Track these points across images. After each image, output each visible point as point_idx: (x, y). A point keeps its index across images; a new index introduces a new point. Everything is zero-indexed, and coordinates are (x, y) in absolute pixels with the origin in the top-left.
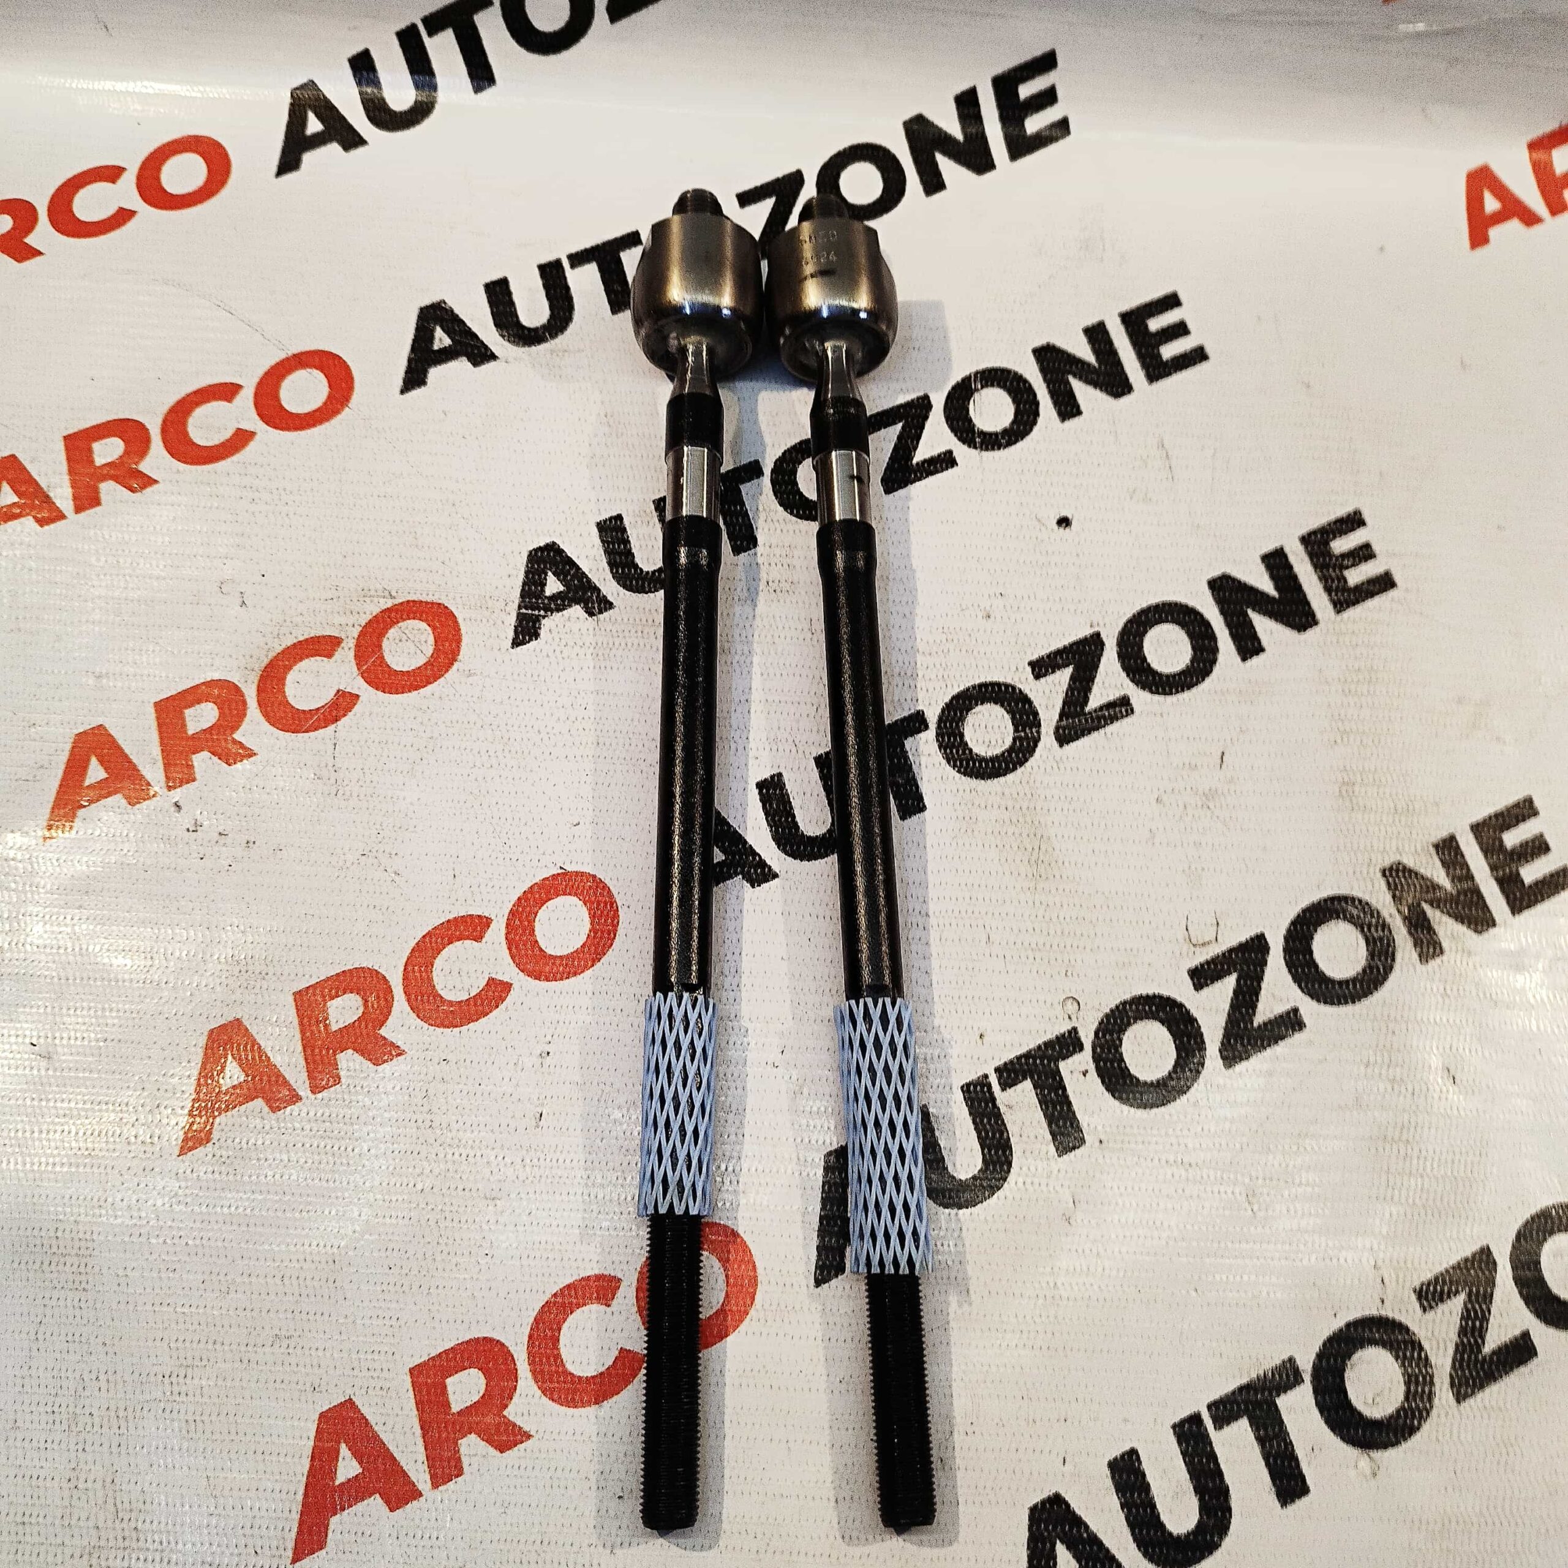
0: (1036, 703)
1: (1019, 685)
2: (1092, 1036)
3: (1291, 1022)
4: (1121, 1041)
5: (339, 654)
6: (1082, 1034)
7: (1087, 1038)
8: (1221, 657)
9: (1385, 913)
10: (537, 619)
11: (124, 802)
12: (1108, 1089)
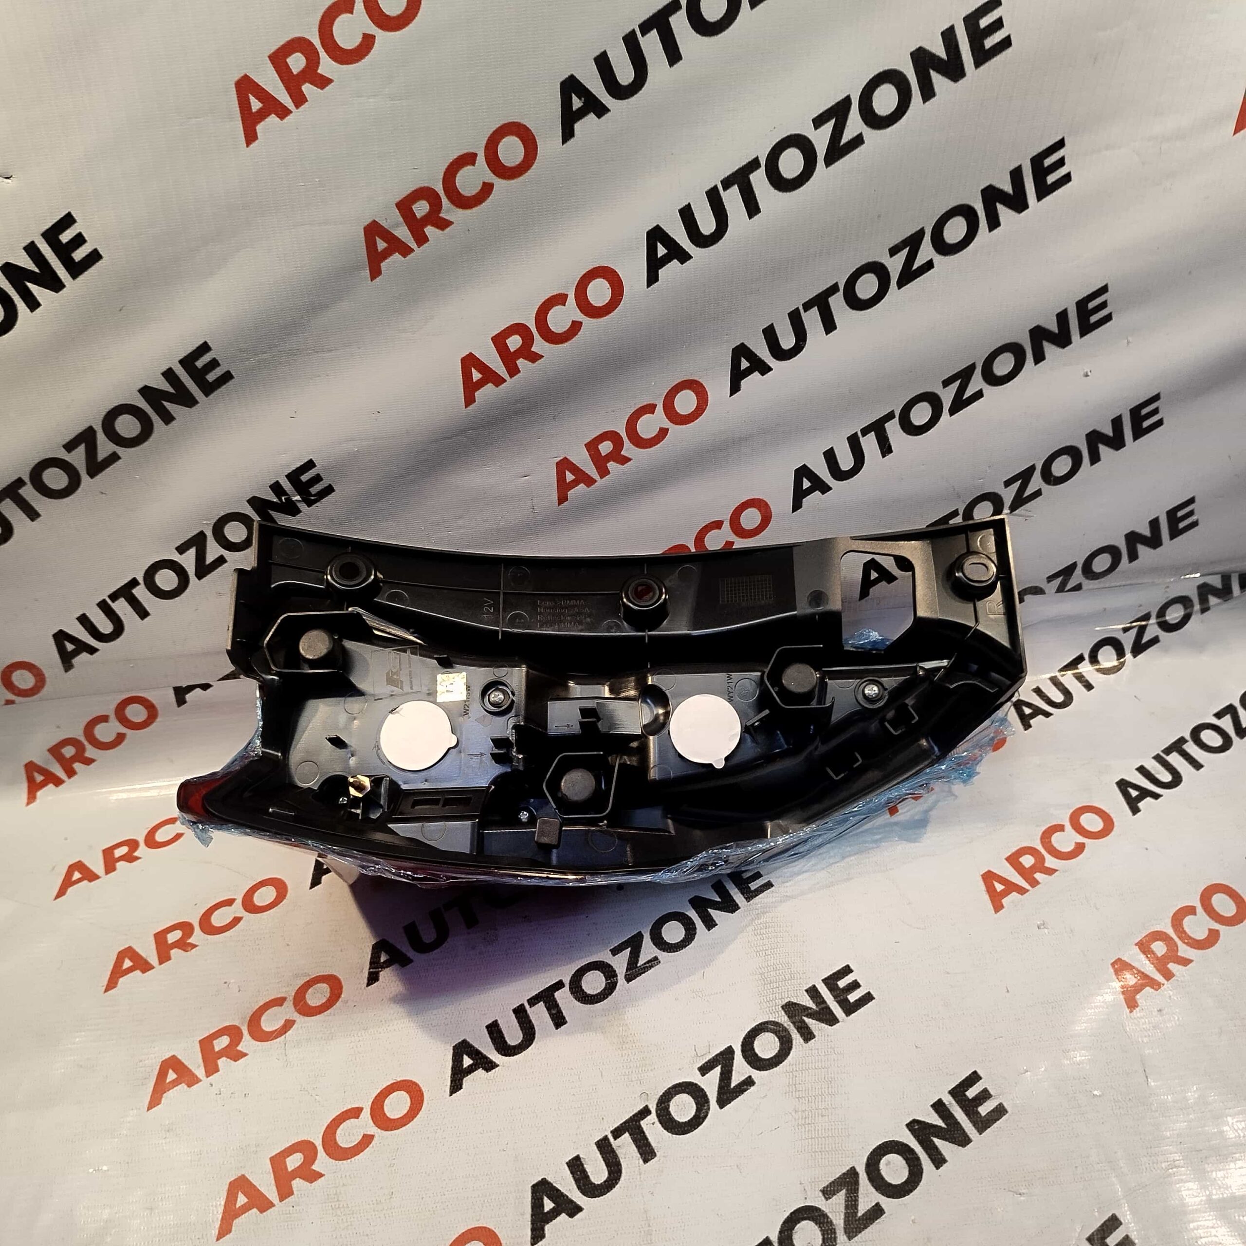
0: (614, 967)
1: (606, 961)
2: (655, 1106)
3: (749, 1082)
4: (669, 1106)
5: (285, 1004)
6: (650, 1107)
7: (653, 1108)
8: (698, 931)
9: (785, 1025)
10: (378, 973)
11: (186, 1087)
12: (665, 1129)
